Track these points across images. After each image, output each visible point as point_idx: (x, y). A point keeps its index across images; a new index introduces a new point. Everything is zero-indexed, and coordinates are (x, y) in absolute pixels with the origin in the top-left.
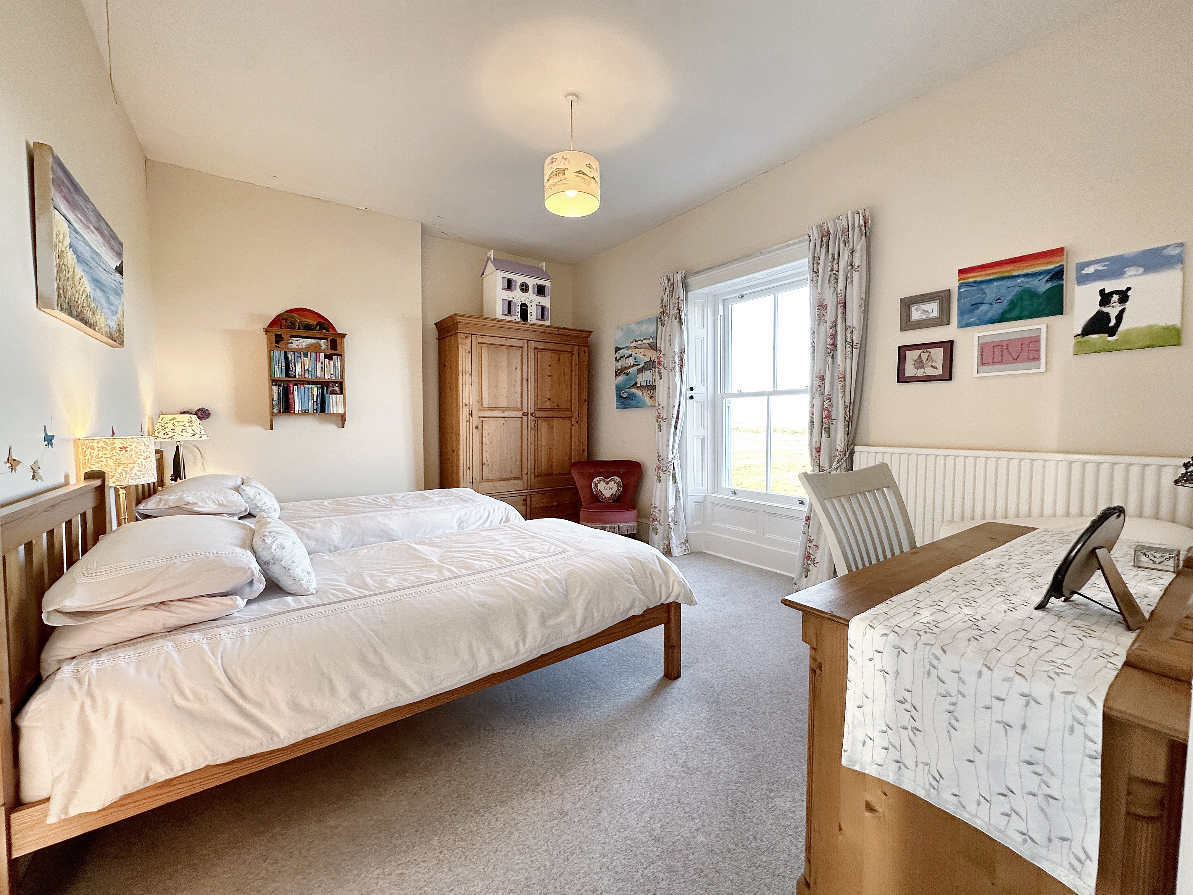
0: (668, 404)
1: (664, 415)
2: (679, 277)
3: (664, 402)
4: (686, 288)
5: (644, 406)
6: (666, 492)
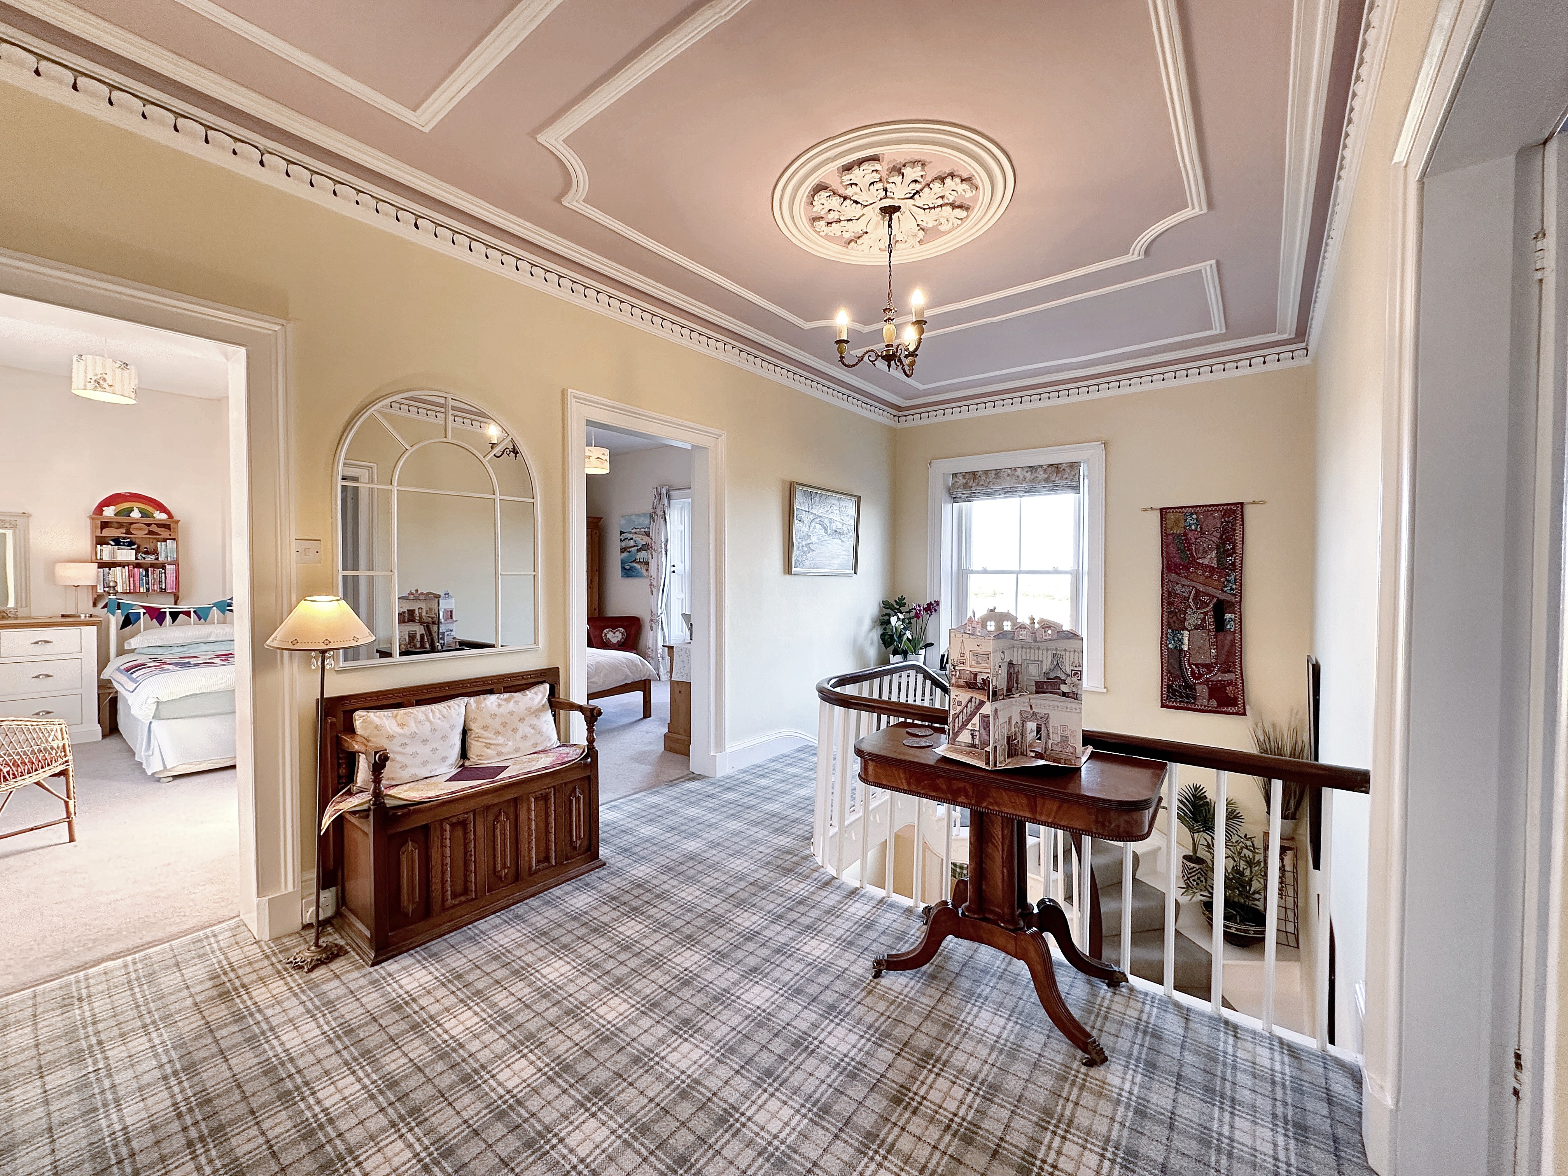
0: (658, 576)
1: (655, 583)
2: (664, 491)
3: (654, 576)
4: (669, 498)
5: (642, 576)
6: (657, 636)
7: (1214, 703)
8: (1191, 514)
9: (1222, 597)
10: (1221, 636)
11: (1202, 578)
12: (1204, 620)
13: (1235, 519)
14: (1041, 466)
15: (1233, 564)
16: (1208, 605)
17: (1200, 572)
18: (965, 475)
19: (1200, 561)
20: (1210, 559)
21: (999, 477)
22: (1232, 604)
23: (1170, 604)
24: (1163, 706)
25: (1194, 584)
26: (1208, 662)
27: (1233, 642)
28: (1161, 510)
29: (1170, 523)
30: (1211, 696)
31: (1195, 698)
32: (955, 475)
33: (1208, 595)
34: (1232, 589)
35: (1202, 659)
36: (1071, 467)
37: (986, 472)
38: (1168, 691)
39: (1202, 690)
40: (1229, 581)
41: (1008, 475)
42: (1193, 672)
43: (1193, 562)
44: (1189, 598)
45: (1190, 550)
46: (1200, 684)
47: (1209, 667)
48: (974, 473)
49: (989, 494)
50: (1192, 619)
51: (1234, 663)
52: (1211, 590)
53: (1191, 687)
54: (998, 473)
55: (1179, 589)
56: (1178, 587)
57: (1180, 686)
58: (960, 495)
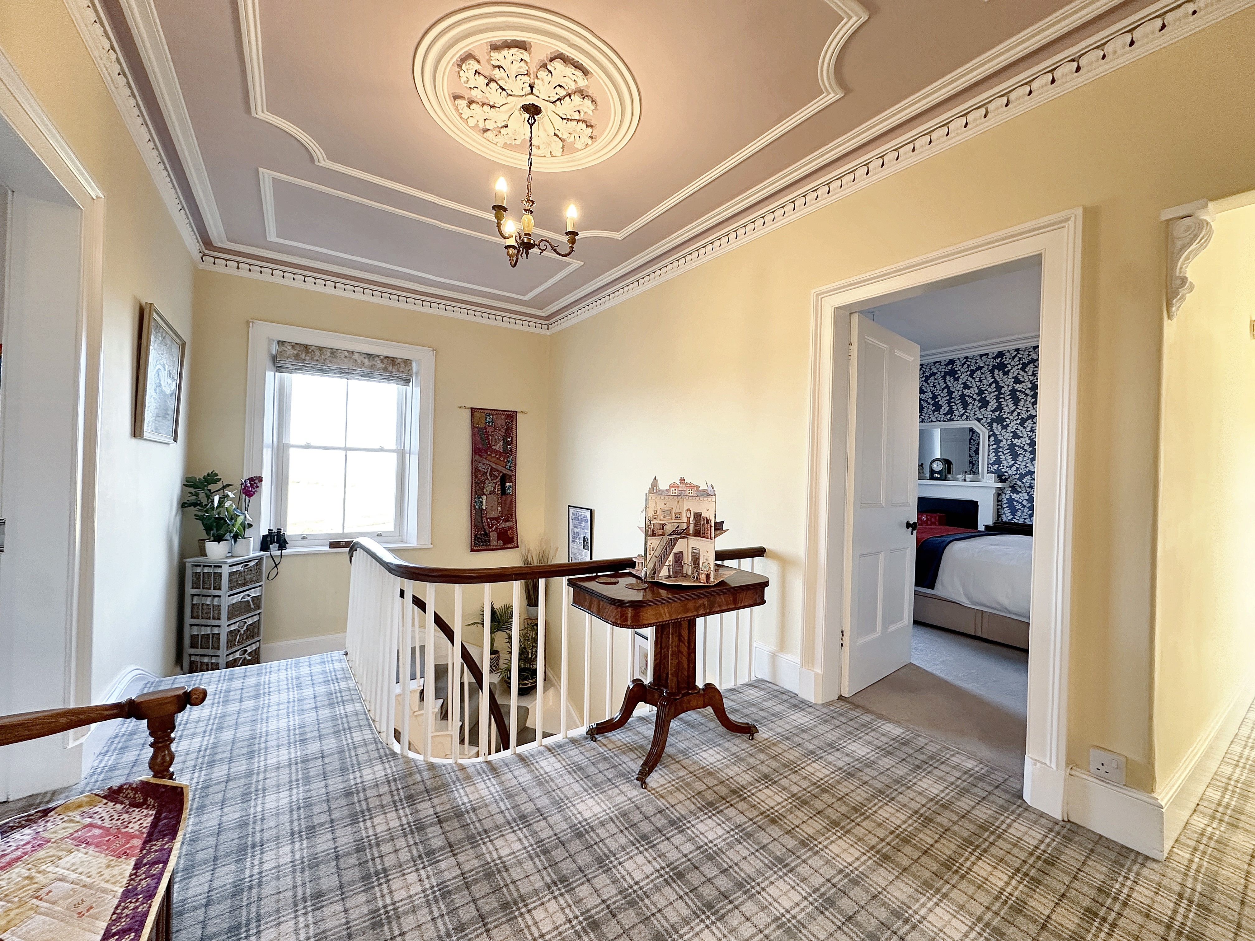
7: (501, 542)
8: (489, 415)
9: (505, 472)
10: (504, 497)
11: (494, 459)
12: (495, 488)
13: (512, 421)
14: (378, 356)
15: (511, 451)
16: (497, 477)
17: (493, 455)
18: (294, 346)
19: (494, 447)
20: (499, 447)
21: (335, 357)
22: (510, 477)
23: (476, 477)
24: (472, 550)
25: (490, 463)
26: (496, 516)
27: (511, 501)
28: (472, 408)
29: (476, 419)
30: (499, 539)
31: (489, 541)
32: (281, 343)
33: (498, 471)
34: (510, 467)
35: (494, 514)
36: (405, 362)
37: (321, 349)
38: (475, 540)
39: (493, 535)
40: (509, 461)
41: (346, 357)
42: (488, 524)
43: (490, 447)
44: (487, 473)
45: (488, 439)
46: (493, 531)
47: (497, 519)
48: (306, 347)
49: (322, 371)
50: (488, 488)
51: (512, 516)
52: (500, 468)
53: (487, 535)
54: (334, 352)
55: (481, 466)
56: (480, 465)
57: (481, 535)
58: (288, 365)
